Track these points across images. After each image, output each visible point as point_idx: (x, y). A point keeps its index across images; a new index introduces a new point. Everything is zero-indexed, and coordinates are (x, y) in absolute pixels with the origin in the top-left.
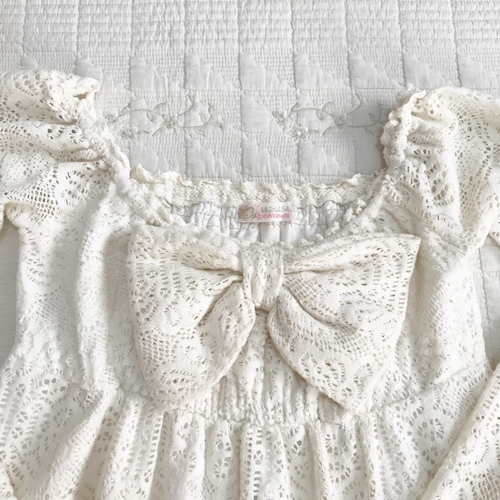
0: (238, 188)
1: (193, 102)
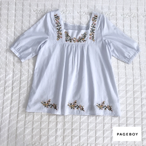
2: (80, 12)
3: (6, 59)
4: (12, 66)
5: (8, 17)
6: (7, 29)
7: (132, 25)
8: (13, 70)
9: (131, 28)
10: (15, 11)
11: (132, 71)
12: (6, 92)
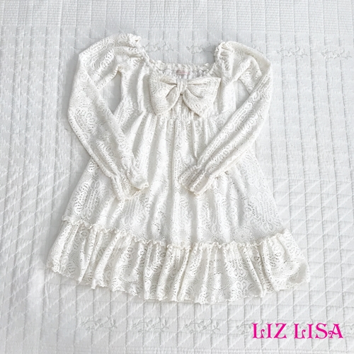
0: (177, 66)
3: (41, 144)
4: (53, 158)
5: (45, 58)
6: (44, 81)
7: (299, 71)
8: (56, 164)
9: (299, 78)
10: (60, 46)
11: (301, 165)
12: (39, 209)
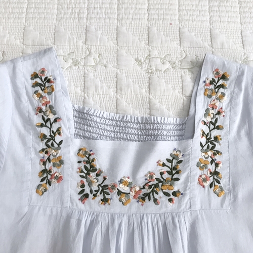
1: (90, 52)
2: (149, 57)
